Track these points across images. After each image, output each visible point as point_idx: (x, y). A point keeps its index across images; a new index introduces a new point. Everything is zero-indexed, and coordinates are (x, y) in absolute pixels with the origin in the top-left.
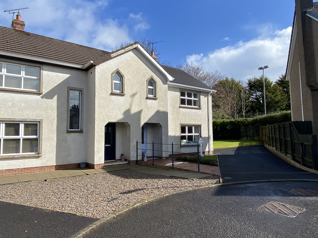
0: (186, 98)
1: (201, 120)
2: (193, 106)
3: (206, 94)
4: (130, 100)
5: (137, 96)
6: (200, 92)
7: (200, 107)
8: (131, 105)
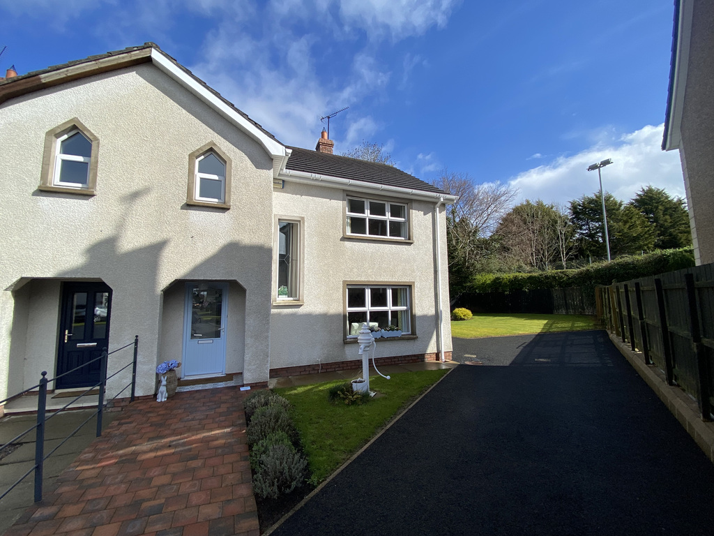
0: (367, 215)
1: (413, 271)
2: (388, 237)
3: (429, 206)
4: (116, 210)
5: (149, 198)
6: (411, 202)
7: (409, 239)
8: (121, 226)
